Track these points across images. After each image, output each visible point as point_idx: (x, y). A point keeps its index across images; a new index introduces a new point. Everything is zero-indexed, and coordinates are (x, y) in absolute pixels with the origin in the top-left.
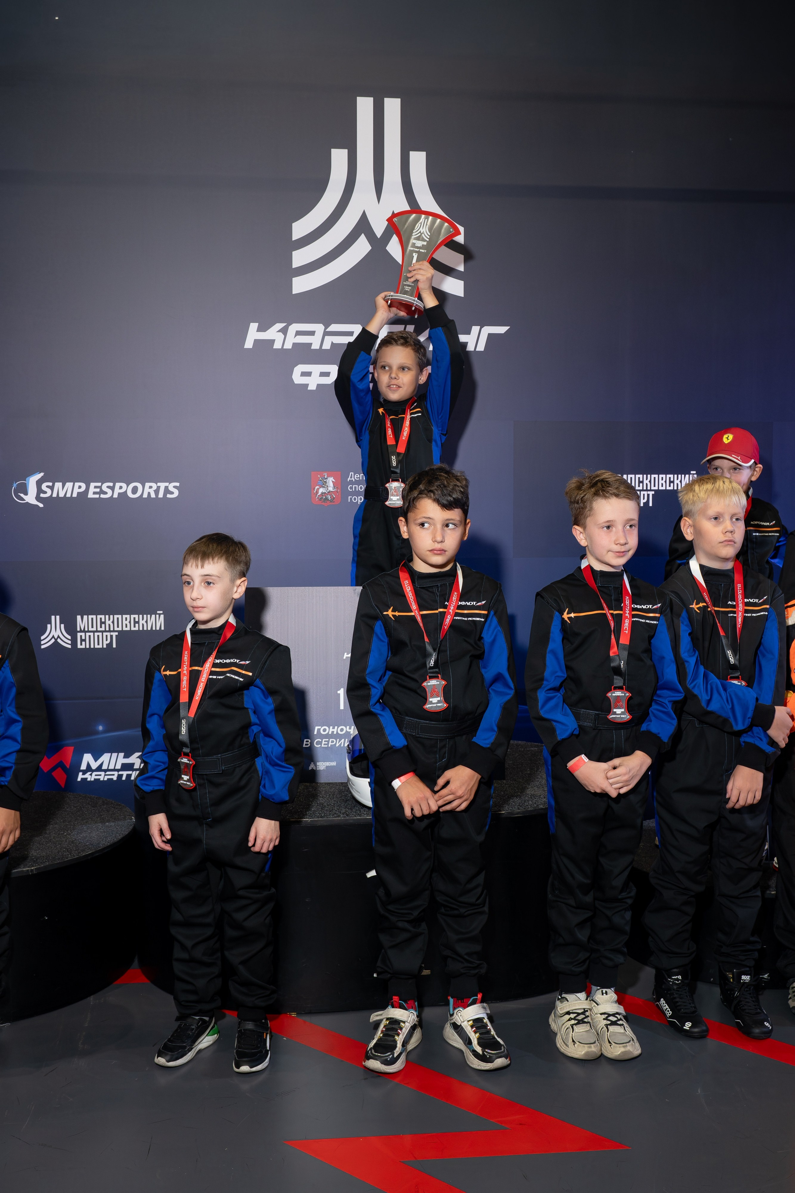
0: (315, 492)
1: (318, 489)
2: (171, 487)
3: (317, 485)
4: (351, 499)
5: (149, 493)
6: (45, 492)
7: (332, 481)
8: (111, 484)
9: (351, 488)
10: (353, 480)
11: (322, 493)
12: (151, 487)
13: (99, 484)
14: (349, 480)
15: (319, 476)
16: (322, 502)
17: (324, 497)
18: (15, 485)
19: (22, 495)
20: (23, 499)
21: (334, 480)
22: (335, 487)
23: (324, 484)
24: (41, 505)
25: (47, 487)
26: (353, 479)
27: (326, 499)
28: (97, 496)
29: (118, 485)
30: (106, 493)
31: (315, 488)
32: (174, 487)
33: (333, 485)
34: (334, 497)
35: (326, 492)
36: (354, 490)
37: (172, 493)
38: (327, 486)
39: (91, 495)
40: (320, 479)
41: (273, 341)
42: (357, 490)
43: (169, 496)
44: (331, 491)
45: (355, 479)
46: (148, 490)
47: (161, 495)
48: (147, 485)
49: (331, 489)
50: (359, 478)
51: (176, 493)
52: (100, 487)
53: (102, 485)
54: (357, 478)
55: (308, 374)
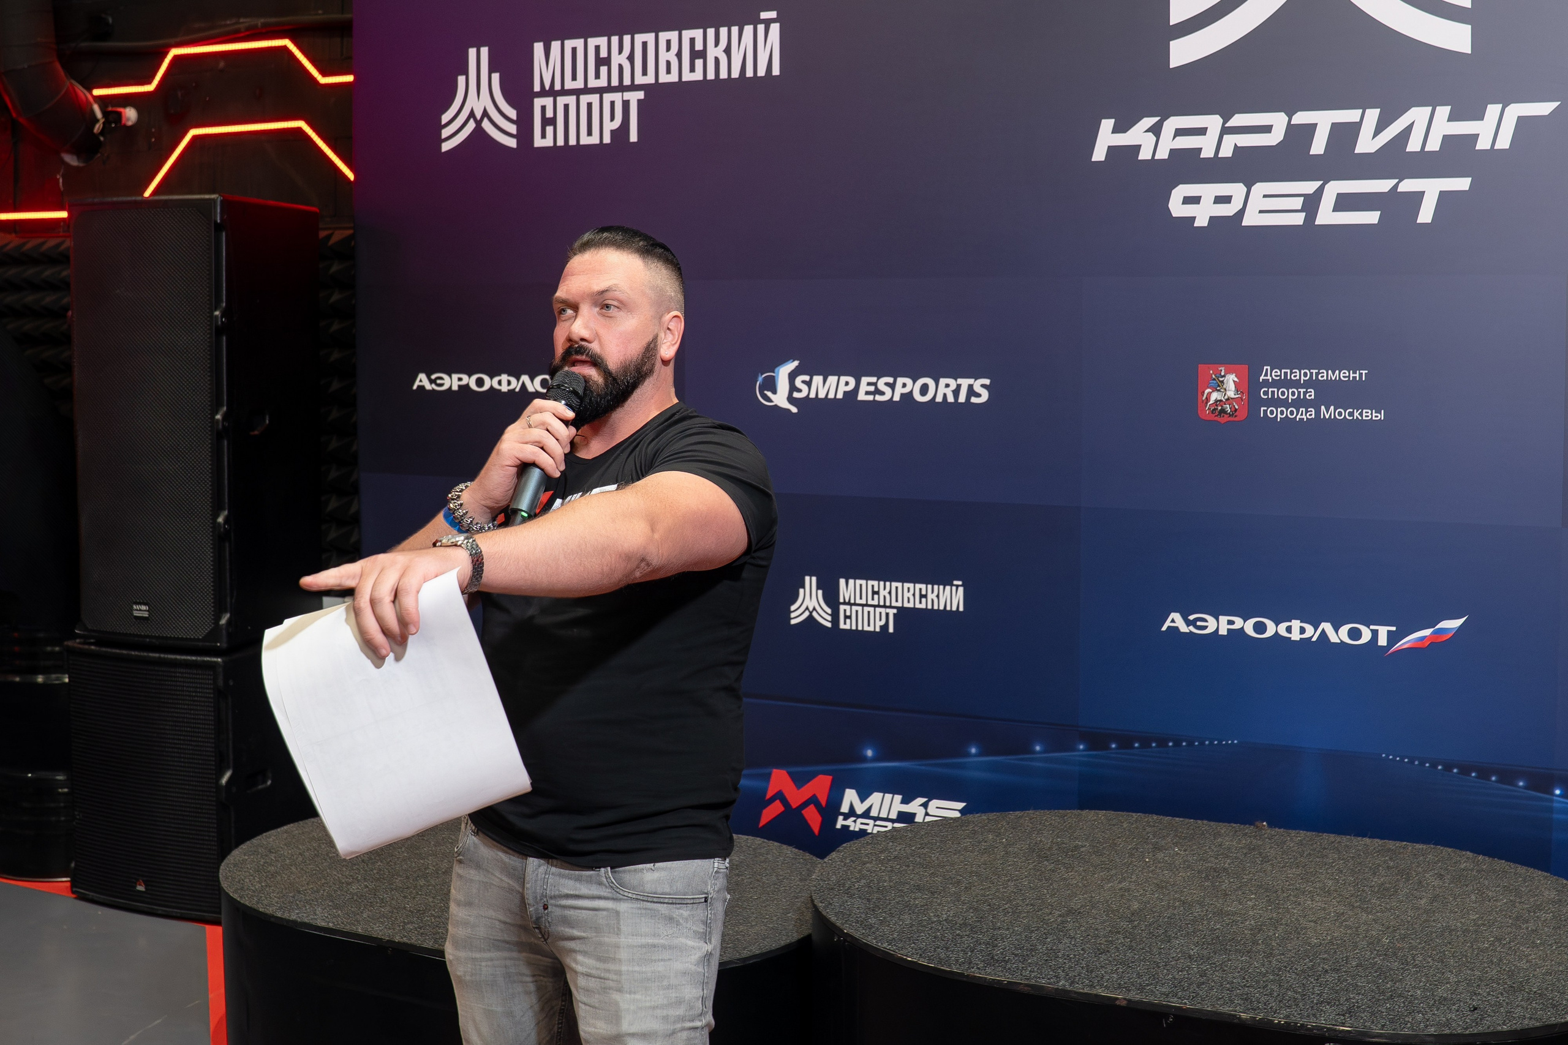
0: (1204, 398)
1: (1210, 394)
2: (978, 385)
3: (1208, 387)
4: (1265, 411)
5: (945, 395)
6: (800, 391)
7: (1234, 381)
8: (890, 380)
9: (1266, 393)
10: (1269, 379)
11: (1216, 401)
12: (947, 386)
13: (873, 379)
14: (1263, 379)
15: (1211, 372)
16: (1216, 416)
17: (1220, 408)
18: (760, 379)
19: (769, 394)
20: (769, 400)
21: (1236, 379)
22: (1237, 391)
23: (1219, 386)
24: (794, 410)
25: (803, 382)
26: (1269, 377)
27: (1223, 411)
28: (870, 398)
29: (900, 381)
30: (883, 393)
31: (1204, 392)
32: (983, 386)
33: (1235, 387)
34: (1237, 407)
35: (1223, 399)
36: (1270, 397)
37: (979, 395)
38: (1225, 390)
39: (862, 396)
40: (1214, 376)
41: (1138, 148)
42: (1276, 397)
43: (974, 400)
44: (1232, 398)
45: (1272, 378)
46: (943, 389)
47: (962, 399)
48: (943, 381)
49: (1231, 393)
50: (1280, 376)
51: (985, 396)
52: (875, 384)
53: (878, 380)
54: (1276, 376)
55: (1194, 200)
